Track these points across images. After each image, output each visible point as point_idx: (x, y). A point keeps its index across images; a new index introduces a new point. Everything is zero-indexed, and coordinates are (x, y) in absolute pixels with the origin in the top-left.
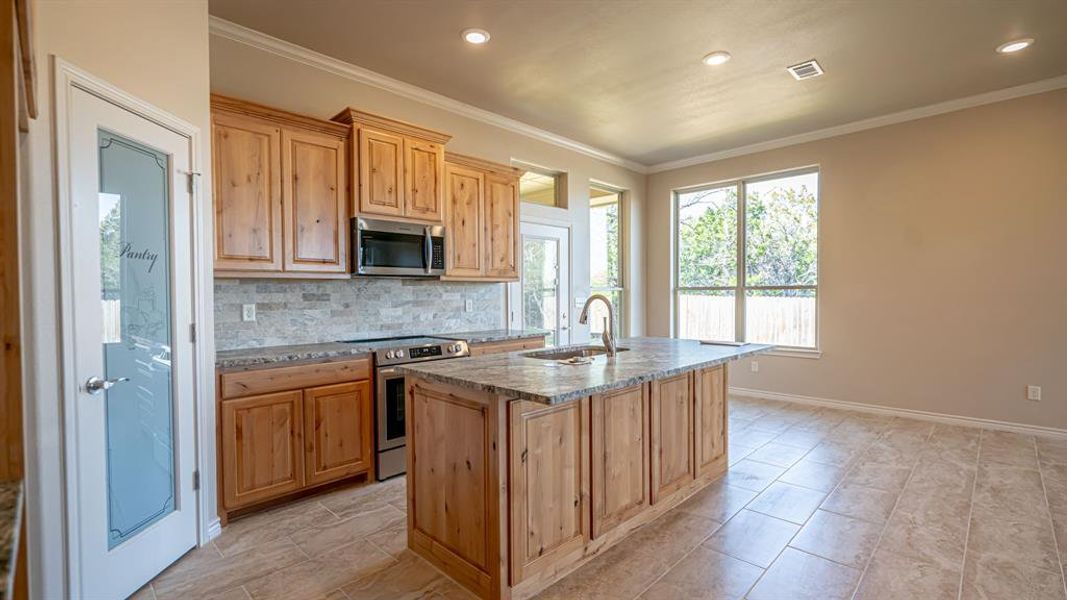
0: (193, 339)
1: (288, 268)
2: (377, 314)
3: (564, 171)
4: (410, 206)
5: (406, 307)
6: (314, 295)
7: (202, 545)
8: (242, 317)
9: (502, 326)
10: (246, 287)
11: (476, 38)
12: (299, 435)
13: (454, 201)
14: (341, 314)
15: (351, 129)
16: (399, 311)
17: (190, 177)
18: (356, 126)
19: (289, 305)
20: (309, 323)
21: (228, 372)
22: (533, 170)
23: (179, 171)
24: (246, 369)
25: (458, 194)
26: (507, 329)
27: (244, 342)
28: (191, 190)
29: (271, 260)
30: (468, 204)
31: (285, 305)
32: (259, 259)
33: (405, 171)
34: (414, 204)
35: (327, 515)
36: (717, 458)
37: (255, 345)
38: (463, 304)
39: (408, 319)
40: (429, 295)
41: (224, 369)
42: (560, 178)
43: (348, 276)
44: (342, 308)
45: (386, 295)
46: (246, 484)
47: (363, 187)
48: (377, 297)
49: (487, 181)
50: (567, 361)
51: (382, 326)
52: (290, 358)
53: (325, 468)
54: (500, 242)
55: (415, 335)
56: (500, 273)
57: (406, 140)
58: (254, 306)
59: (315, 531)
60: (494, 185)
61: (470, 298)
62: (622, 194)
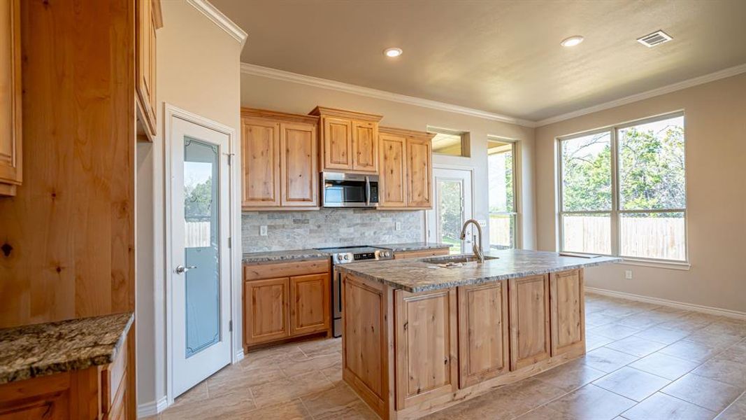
0: (230, 247)
1: (283, 205)
2: (337, 231)
3: (468, 131)
4: (355, 163)
5: (356, 227)
6: (299, 220)
7: (233, 362)
8: (259, 233)
9: (422, 240)
10: (261, 215)
11: (393, 54)
12: (287, 304)
13: (386, 158)
14: (316, 232)
15: (320, 119)
16: (352, 230)
17: (229, 156)
18: (322, 116)
19: (286, 227)
20: (297, 237)
21: (249, 266)
22: (444, 132)
23: (223, 154)
24: (258, 264)
25: (388, 153)
26: (425, 242)
27: (260, 248)
28: (229, 164)
29: (274, 200)
30: (395, 159)
31: (283, 226)
32: (268, 200)
33: (352, 141)
34: (358, 161)
35: (301, 354)
36: (573, 343)
37: (267, 250)
38: (394, 225)
39: (357, 235)
40: (371, 219)
41: (246, 264)
42: (465, 136)
43: (318, 208)
44: (316, 228)
45: (343, 220)
46: (258, 331)
47: (327, 154)
48: (338, 221)
49: (408, 143)
50: (445, 265)
51: (340, 239)
52: (282, 258)
53: (302, 326)
54: (418, 185)
55: (362, 245)
56: (417, 204)
57: (353, 122)
58: (266, 227)
59: (293, 363)
60: (413, 145)
61: (400, 221)
62: (515, 143)
